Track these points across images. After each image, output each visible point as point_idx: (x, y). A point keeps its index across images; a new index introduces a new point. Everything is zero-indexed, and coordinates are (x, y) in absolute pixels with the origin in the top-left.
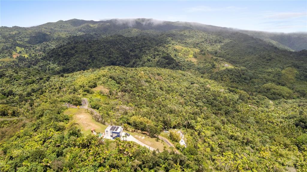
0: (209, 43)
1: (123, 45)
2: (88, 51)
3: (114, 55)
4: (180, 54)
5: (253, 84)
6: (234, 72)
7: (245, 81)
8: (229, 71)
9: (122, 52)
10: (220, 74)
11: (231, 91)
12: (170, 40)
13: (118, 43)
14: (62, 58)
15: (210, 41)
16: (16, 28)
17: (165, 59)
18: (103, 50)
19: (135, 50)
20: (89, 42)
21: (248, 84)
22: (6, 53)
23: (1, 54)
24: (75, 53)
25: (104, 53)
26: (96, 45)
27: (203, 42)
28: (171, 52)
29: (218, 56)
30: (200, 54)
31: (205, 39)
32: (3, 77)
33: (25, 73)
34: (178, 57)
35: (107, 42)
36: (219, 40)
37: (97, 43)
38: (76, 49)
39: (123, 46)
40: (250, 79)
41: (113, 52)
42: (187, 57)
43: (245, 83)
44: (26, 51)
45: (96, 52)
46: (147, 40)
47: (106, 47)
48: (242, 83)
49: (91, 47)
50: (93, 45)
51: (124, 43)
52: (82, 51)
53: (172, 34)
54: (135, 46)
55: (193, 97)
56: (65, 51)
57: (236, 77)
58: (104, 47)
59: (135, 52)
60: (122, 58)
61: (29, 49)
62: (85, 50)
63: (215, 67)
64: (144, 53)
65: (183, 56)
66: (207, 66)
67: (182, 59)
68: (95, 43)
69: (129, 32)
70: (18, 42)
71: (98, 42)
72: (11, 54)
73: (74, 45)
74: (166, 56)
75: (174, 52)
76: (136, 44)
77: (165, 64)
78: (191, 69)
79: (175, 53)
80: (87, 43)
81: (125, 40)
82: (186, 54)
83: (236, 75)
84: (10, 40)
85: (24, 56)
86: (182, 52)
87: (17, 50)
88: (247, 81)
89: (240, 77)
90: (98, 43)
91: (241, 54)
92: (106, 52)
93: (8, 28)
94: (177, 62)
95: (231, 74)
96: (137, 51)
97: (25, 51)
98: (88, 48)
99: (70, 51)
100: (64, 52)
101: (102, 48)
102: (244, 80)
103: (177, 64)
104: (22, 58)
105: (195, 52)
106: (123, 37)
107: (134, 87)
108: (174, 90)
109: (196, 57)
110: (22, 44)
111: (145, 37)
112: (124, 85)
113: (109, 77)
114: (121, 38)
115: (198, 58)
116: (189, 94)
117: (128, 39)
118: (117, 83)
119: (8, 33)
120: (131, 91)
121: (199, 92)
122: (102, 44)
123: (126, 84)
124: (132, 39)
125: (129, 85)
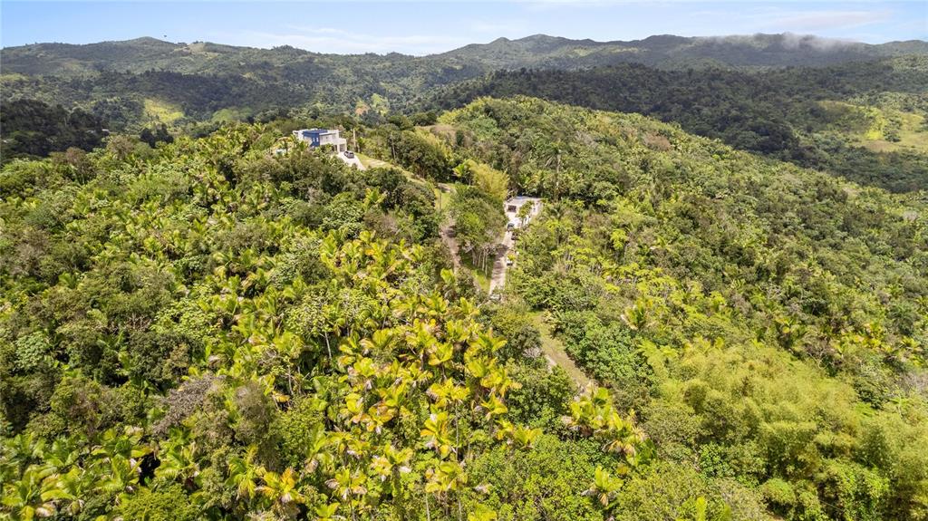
1: (637, 92)
12: (811, 85)
13: (625, 85)
16: (393, 57)
19: (671, 106)
20: (535, 77)
22: (343, 104)
23: (335, 104)
28: (799, 115)
35: (587, 81)
37: (555, 78)
39: (638, 95)
42: (856, 136)
44: (391, 103)
46: (723, 80)
47: (579, 90)
51: (643, 85)
53: (833, 71)
54: (674, 96)
55: (750, 204)
58: (574, 90)
59: (670, 111)
61: (398, 99)
64: (693, 113)
67: (833, 143)
68: (551, 79)
70: (382, 84)
71: (561, 76)
72: (354, 106)
73: (493, 81)
75: (806, 119)
76: (679, 91)
78: (852, 172)
81: (649, 77)
82: (854, 126)
84: (367, 78)
85: (380, 113)
86: (840, 122)
87: (372, 103)
90: (561, 80)
94: (804, 146)
97: (388, 104)
100: (461, 98)
101: (568, 94)
103: (797, 153)
104: (372, 116)
105: (898, 122)
106: (644, 68)
107: (541, 140)
108: (693, 179)
109: (895, 141)
110: (391, 89)
111: (717, 72)
112: (514, 130)
113: (483, 109)
114: (638, 72)
115: (904, 142)
116: (740, 194)
117: (660, 77)
118: (498, 127)
119: (370, 66)
120: (530, 149)
121: (791, 197)
122: (571, 83)
123: (521, 130)
124: (675, 75)
125: (529, 131)
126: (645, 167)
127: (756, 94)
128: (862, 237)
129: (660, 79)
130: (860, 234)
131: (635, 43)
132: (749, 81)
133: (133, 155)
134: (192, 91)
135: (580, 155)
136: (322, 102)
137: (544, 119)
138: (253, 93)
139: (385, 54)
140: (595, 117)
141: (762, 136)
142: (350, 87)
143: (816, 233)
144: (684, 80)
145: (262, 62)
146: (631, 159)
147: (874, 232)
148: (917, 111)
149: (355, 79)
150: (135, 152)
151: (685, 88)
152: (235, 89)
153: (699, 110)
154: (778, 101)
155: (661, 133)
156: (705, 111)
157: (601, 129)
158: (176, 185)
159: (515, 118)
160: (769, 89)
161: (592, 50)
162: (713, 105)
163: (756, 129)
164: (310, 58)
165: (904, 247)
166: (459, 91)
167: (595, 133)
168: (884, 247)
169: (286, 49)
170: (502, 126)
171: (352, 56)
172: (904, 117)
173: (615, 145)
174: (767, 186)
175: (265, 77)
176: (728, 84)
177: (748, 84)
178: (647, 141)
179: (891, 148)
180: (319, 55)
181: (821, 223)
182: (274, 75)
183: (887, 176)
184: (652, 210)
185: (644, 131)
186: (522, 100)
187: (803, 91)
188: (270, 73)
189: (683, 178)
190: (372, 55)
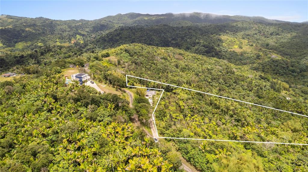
0: (263, 35)
2: (131, 37)
3: (155, 42)
4: (224, 44)
5: (302, 77)
6: (280, 63)
7: (293, 74)
8: (273, 61)
9: (163, 39)
10: (262, 65)
11: (262, 78)
12: (217, 31)
13: (162, 32)
14: (107, 43)
15: (264, 33)
16: (82, 21)
17: (204, 47)
18: (145, 37)
20: (134, 30)
21: (295, 77)
22: (67, 39)
23: (63, 40)
24: (120, 39)
25: (146, 40)
26: (140, 33)
27: (256, 34)
28: (215, 41)
29: (270, 48)
30: (247, 45)
31: (259, 32)
32: (49, 52)
33: (67, 50)
34: (220, 47)
35: (151, 31)
36: (275, 33)
37: (140, 30)
38: (121, 36)
39: (167, 35)
40: (300, 72)
41: (154, 39)
42: (231, 47)
43: (291, 76)
45: (138, 39)
46: (192, 29)
47: (149, 34)
48: (287, 76)
49: (134, 34)
50: (137, 32)
51: (168, 32)
52: (126, 38)
53: (222, 26)
54: (178, 35)
55: (209, 77)
56: (110, 37)
57: (282, 69)
58: (147, 34)
59: (177, 40)
60: (162, 45)
62: (129, 37)
63: (259, 58)
64: (185, 41)
65: (227, 47)
66: (251, 57)
67: (225, 49)
68: (139, 31)
69: (179, 24)
70: (79, 31)
72: (71, 40)
73: (120, 32)
74: (206, 45)
76: (179, 33)
77: (203, 52)
78: (232, 59)
79: (218, 43)
80: (132, 31)
81: (170, 29)
82: (231, 44)
83: (282, 67)
84: (74, 29)
86: (226, 43)
87: (76, 38)
88: (295, 74)
89: (287, 69)
90: (142, 31)
91: (300, 47)
92: (147, 39)
93: (76, 20)
94: (218, 51)
95: (276, 65)
96: (178, 40)
98: (132, 35)
99: (116, 37)
101: (145, 36)
102: (291, 72)
103: (216, 53)
104: (78, 43)
105: (241, 43)
106: (168, 26)
107: (145, 61)
108: (191, 69)
109: (241, 48)
110: (82, 33)
111: (190, 27)
112: (136, 58)
113: (124, 50)
114: (166, 27)
115: (244, 49)
116: (206, 74)
117: (173, 29)
118: (130, 56)
119: (74, 24)
120: (142, 64)
121: (220, 73)
122: (146, 32)
123: (138, 57)
124: (178, 28)
125: (141, 58)
126: (177, 66)
127: (202, 34)
128: (240, 85)
129: (173, 30)
130: (240, 84)
131: (162, 15)
132: (200, 29)
133: (15, 92)
134: (4, 35)
135: (158, 65)
136: (59, 39)
137: (144, 52)
138: (31, 36)
139: (79, 20)
140: (159, 49)
141: (206, 48)
142: (68, 33)
143: (228, 85)
144: (181, 30)
145: (32, 23)
146: (172, 64)
147: (242, 82)
148: (246, 39)
149: (69, 29)
150: (15, 91)
151: (181, 32)
152: (23, 34)
153: (186, 40)
154: (209, 36)
155: (180, 54)
156: (188, 40)
157: (162, 54)
158: (38, 106)
159: (135, 53)
160: (206, 32)
161: (149, 18)
162: (190, 38)
163: (204, 46)
164: (51, 22)
165: (251, 87)
166: (108, 35)
167: (160, 56)
168: (246, 87)
169: (41, 18)
170: (131, 56)
171: (67, 21)
172: (243, 41)
173: (167, 60)
174: (212, 70)
175: (35, 30)
176: (194, 31)
177: (200, 30)
178: (176, 57)
179: (241, 50)
180: (54, 20)
181: (229, 82)
182: (38, 29)
183: (241, 59)
184: (189, 93)
185: (175, 53)
186: (136, 45)
187: (215, 32)
188: (36, 28)
189: (189, 70)
190: (74, 20)
